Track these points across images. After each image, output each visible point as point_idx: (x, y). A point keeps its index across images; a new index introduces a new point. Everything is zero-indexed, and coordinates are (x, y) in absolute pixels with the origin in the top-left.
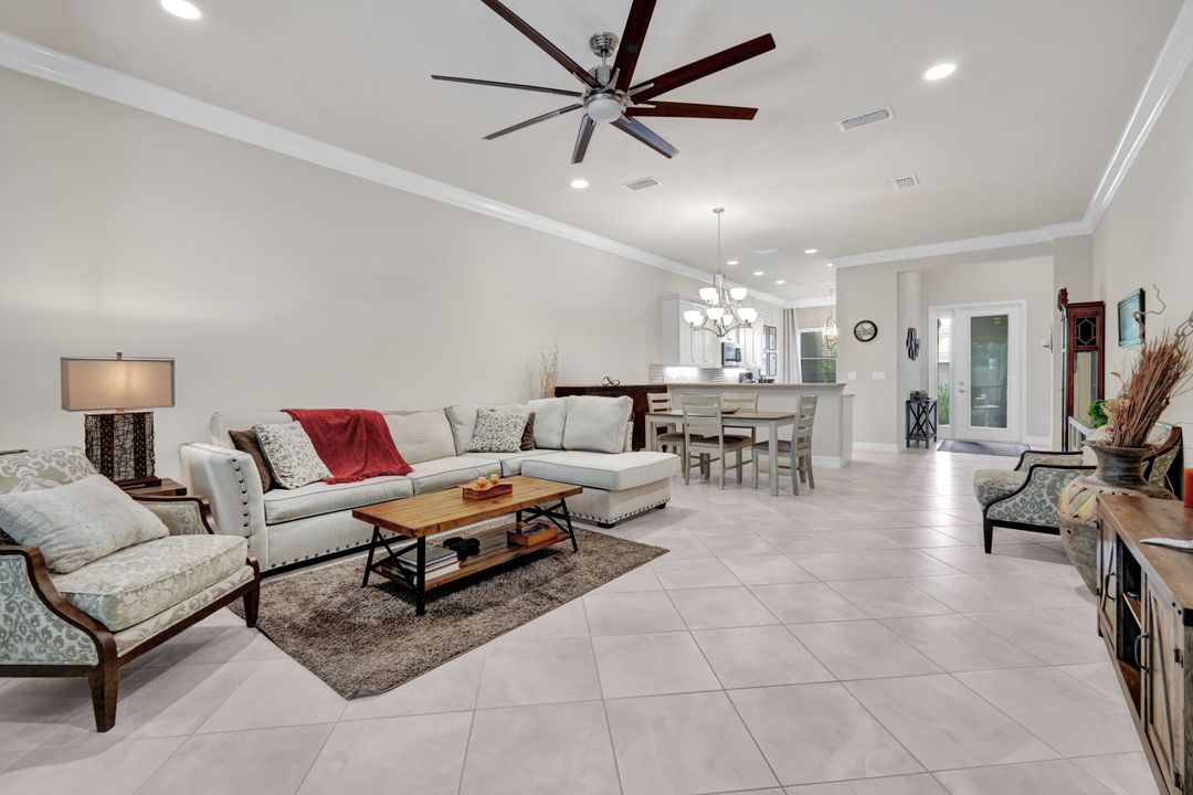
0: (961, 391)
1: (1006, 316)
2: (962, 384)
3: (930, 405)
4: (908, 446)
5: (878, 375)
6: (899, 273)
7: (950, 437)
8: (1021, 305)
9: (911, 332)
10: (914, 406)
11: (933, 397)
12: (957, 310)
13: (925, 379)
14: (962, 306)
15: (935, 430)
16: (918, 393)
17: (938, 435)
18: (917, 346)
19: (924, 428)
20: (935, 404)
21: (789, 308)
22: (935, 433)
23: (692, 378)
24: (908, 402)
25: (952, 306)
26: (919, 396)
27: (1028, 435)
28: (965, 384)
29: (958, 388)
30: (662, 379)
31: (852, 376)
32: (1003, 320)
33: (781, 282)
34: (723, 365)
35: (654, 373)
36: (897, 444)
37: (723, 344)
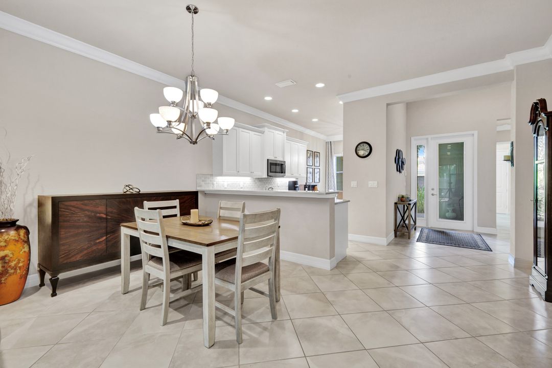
0: (433, 195)
1: (462, 144)
2: (433, 189)
3: (412, 206)
4: (396, 236)
5: (372, 184)
6: (388, 105)
7: (425, 226)
8: (473, 134)
9: (398, 152)
10: (401, 207)
11: (414, 199)
12: (430, 139)
13: (408, 186)
14: (432, 136)
15: (415, 222)
16: (403, 197)
17: (417, 225)
18: (403, 163)
19: (407, 222)
20: (415, 204)
21: (329, 141)
22: (415, 224)
23: (245, 185)
24: (396, 203)
25: (427, 137)
26: (404, 199)
27: (478, 226)
28: (435, 190)
29: (431, 192)
30: (212, 185)
31: (354, 184)
32: (460, 146)
33: (315, 120)
34: (268, 175)
35: (203, 181)
36: (386, 238)
37: (268, 160)
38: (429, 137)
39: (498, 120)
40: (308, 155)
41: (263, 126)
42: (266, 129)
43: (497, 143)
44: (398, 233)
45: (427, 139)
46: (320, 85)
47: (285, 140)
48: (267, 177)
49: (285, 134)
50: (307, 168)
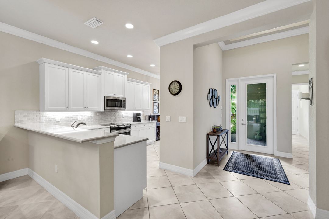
0: (242, 124)
1: (265, 84)
2: (242, 120)
4: (208, 163)
5: (182, 119)
6: (195, 47)
7: (236, 149)
8: (273, 77)
9: (212, 91)
14: (242, 78)
15: (227, 147)
17: (229, 149)
18: (217, 99)
20: (227, 133)
22: (227, 149)
23: (84, 118)
24: (208, 135)
25: (237, 79)
26: (215, 130)
27: (277, 151)
28: (244, 120)
29: (241, 122)
30: (38, 120)
31: (168, 118)
32: (263, 86)
33: (153, 65)
34: (105, 110)
35: (25, 116)
36: (193, 169)
37: (105, 96)
38: (240, 79)
39: (292, 65)
40: (154, 93)
41: (100, 69)
42: (103, 71)
43: (292, 84)
44: (210, 160)
45: (238, 80)
46: (129, 26)
47: (126, 81)
48: (104, 111)
49: (126, 76)
50: (153, 102)
